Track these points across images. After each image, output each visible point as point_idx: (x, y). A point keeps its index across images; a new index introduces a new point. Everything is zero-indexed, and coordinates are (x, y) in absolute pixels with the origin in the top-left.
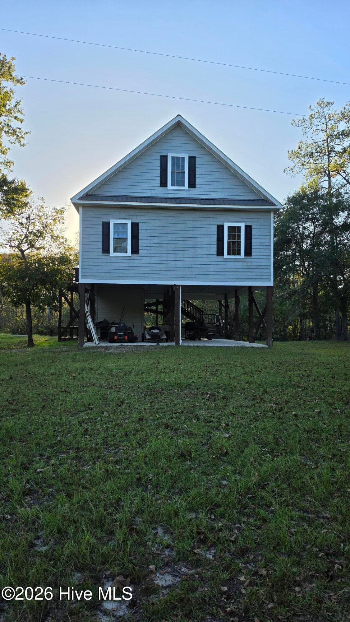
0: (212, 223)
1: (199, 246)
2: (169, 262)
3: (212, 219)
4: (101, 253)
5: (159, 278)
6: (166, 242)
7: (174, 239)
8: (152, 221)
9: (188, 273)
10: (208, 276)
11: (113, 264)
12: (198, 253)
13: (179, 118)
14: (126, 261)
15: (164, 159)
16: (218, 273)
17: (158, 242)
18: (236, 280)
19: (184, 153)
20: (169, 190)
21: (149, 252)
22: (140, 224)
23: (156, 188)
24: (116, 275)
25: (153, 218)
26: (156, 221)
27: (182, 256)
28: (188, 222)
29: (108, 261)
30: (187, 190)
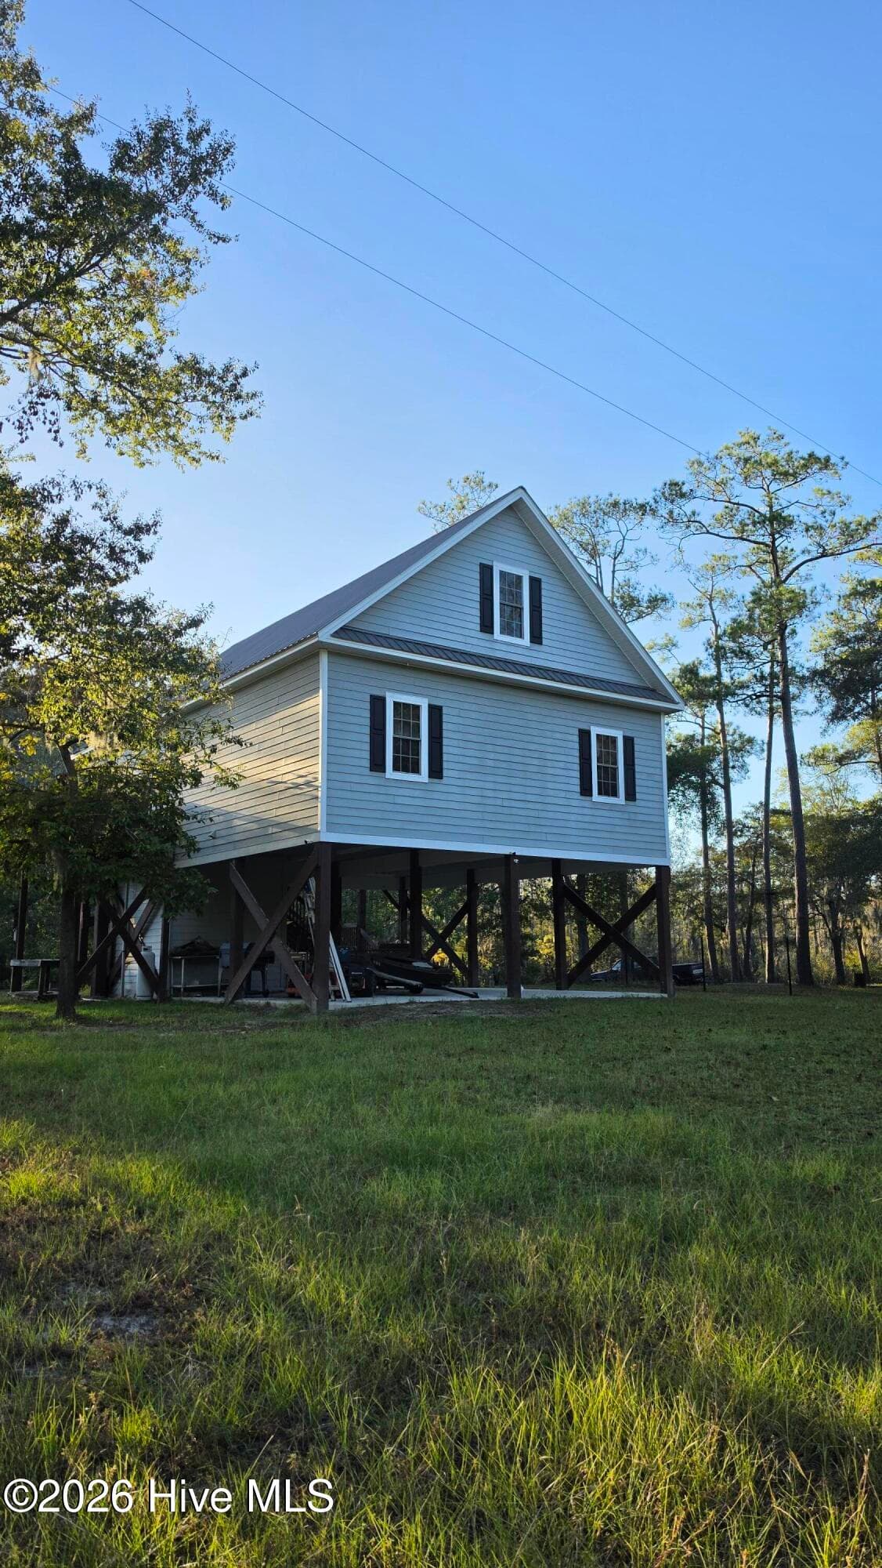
0: (571, 723)
1: (551, 771)
2: (499, 802)
3: (569, 716)
4: (367, 771)
5: (482, 839)
6: (492, 756)
7: (506, 750)
8: (466, 706)
9: (533, 828)
10: (567, 839)
11: (390, 799)
12: (550, 785)
13: (520, 494)
14: (417, 793)
15: (486, 571)
16: (587, 833)
17: (478, 754)
18: (615, 849)
19: (523, 568)
20: (496, 641)
21: (462, 775)
22: (445, 710)
23: (473, 633)
24: (397, 825)
25: (469, 699)
26: (474, 707)
27: (521, 789)
28: (530, 716)
29: (383, 790)
30: (527, 648)
